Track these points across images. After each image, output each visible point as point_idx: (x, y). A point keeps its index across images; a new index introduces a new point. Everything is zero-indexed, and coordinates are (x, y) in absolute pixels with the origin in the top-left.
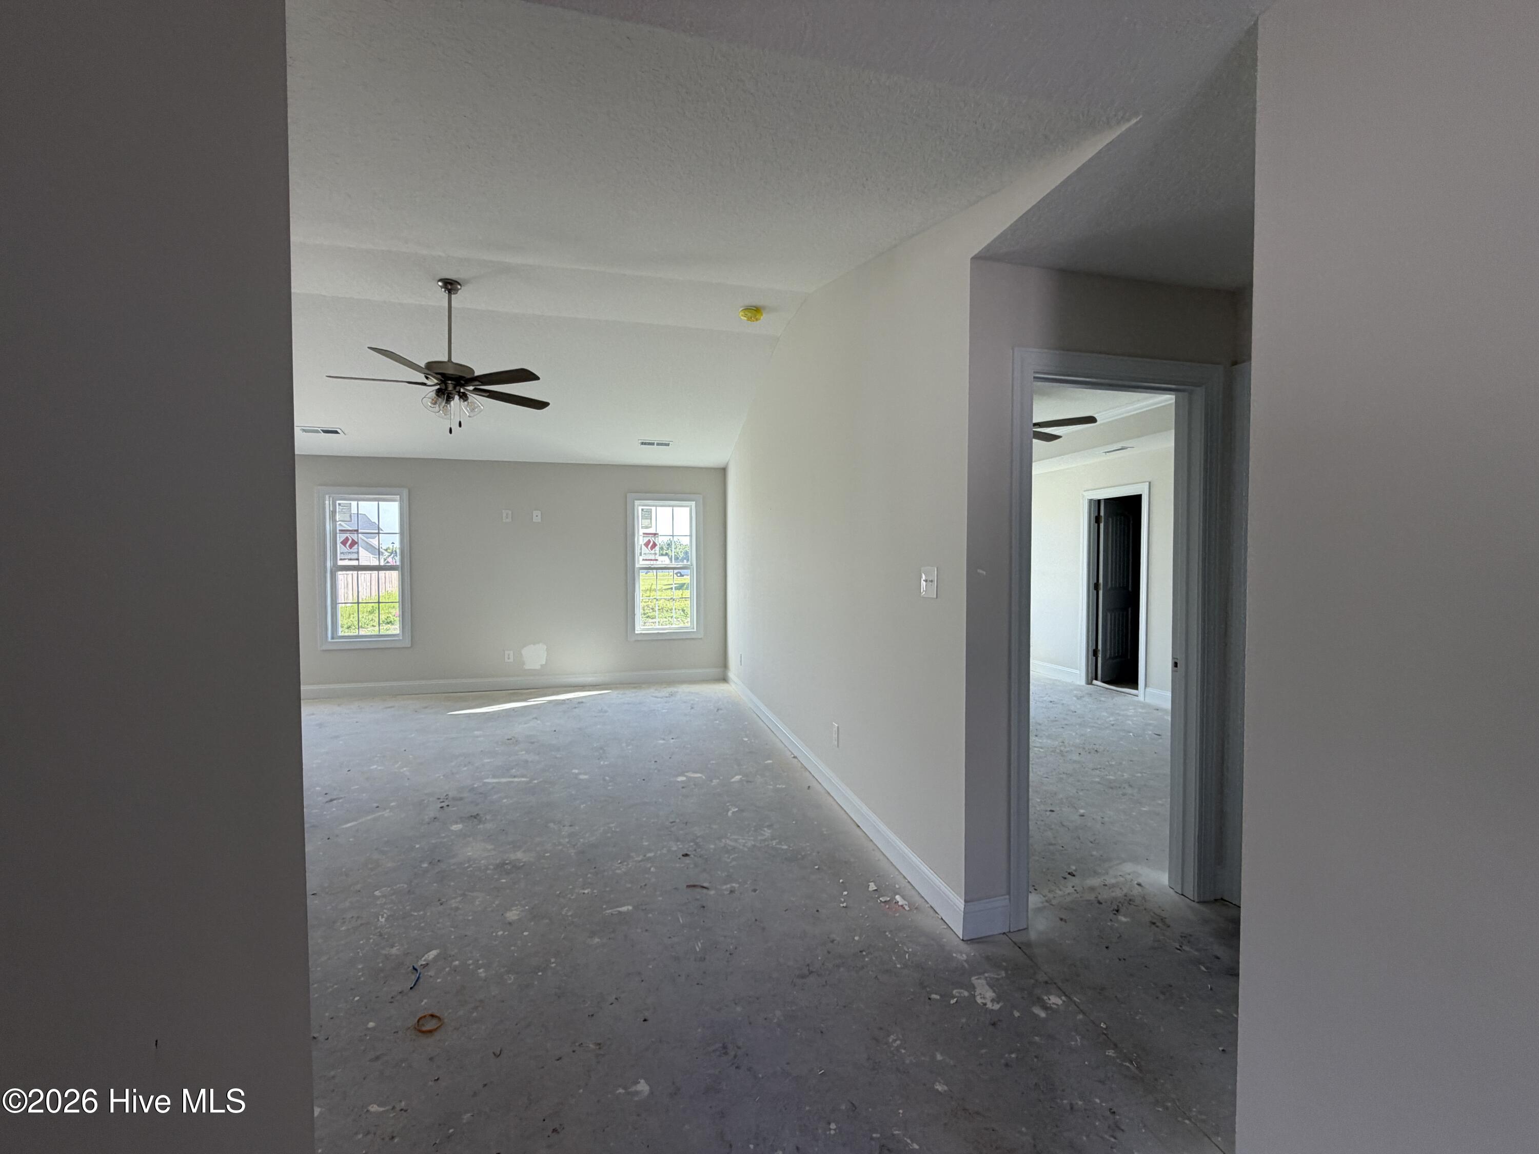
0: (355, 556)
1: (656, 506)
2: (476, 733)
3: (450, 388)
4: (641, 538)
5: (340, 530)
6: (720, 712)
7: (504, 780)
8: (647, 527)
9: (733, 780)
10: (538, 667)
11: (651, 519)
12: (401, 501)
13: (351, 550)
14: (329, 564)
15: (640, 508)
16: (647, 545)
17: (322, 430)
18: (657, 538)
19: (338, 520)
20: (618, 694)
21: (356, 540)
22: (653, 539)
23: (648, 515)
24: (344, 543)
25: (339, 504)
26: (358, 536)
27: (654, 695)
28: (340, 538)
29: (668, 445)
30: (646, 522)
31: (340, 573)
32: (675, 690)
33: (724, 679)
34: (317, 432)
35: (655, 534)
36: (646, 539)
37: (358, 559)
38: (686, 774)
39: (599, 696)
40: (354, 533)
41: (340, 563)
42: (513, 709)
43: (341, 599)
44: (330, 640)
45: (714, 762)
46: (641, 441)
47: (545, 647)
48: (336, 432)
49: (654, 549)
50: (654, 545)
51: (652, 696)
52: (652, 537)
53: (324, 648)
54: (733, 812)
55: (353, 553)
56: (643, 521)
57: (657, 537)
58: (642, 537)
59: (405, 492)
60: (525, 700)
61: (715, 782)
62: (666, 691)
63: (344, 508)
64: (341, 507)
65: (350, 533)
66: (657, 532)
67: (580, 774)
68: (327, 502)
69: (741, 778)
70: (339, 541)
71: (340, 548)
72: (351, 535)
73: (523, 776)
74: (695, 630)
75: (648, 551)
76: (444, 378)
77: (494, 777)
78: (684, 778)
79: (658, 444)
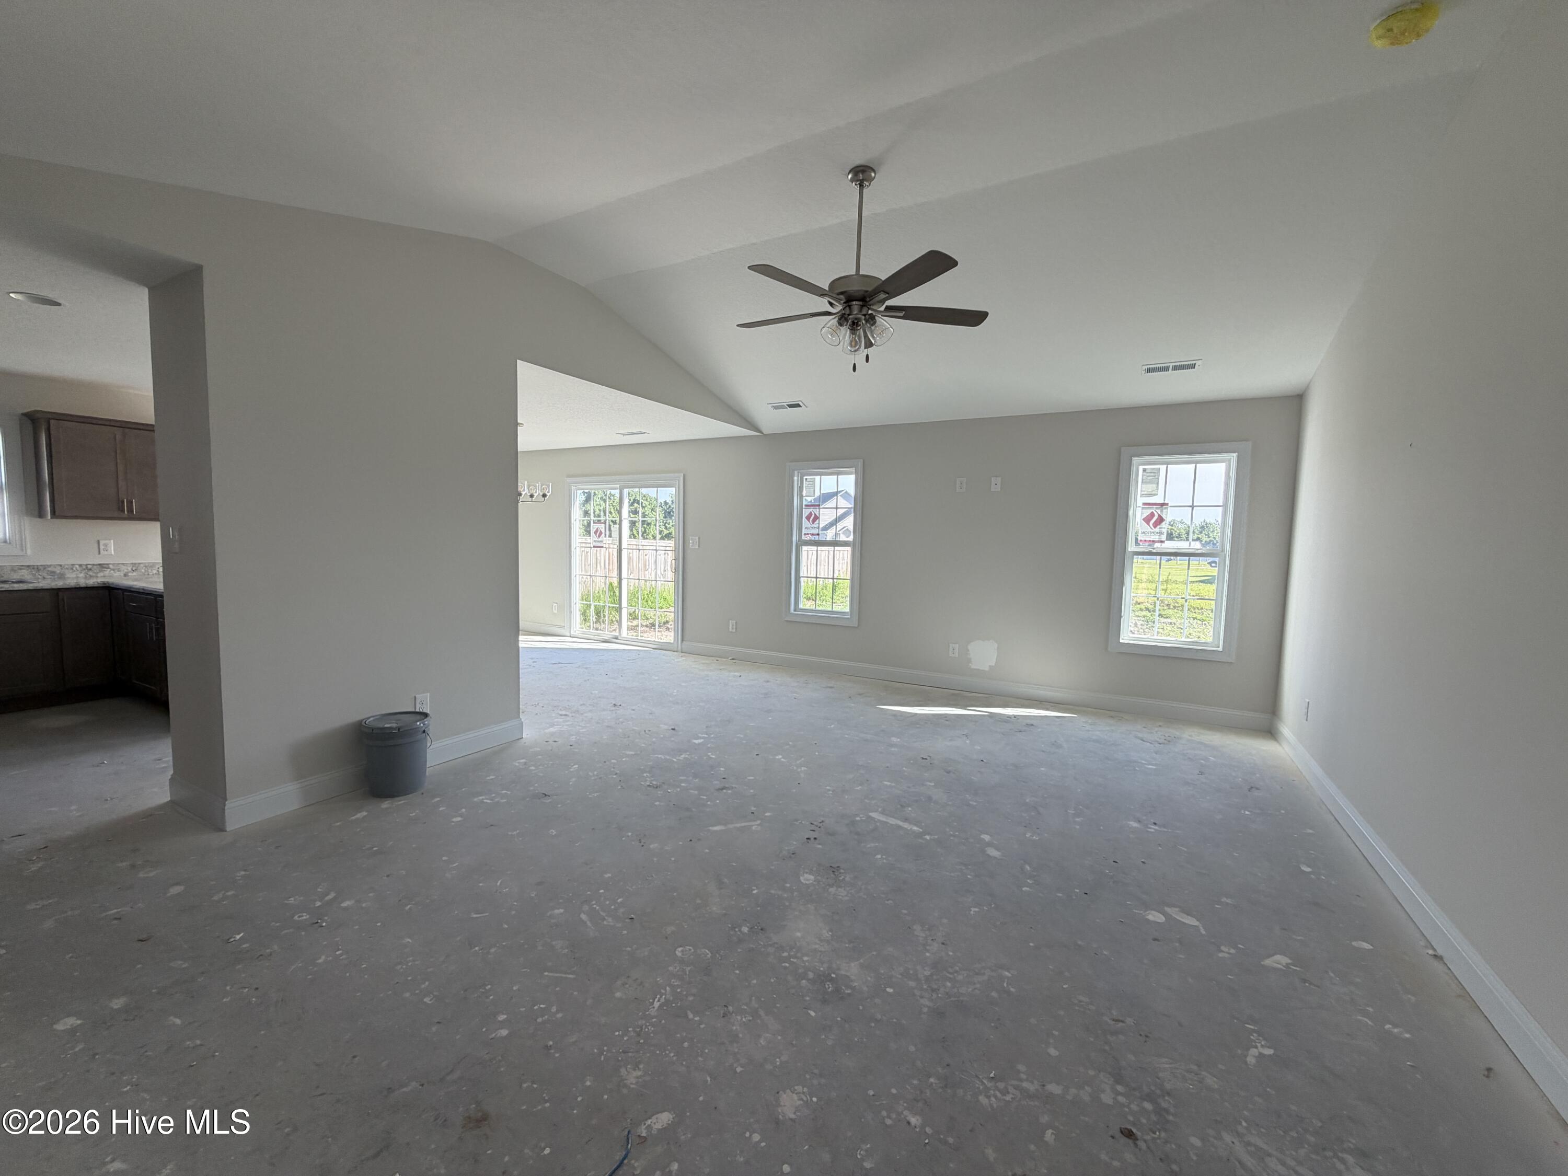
0: (816, 531)
1: (1167, 464)
2: (894, 739)
3: (855, 310)
4: (1139, 511)
5: (806, 505)
6: (1256, 793)
7: (892, 821)
8: (1150, 495)
9: (1268, 962)
10: (987, 669)
11: (1158, 483)
12: (856, 473)
13: (814, 525)
14: (794, 539)
15: (1141, 468)
16: (1147, 520)
17: (788, 405)
18: (1164, 511)
19: (804, 495)
20: (1086, 722)
21: (818, 515)
22: (1159, 511)
23: (1153, 478)
24: (808, 518)
25: (806, 479)
26: (819, 511)
27: (1140, 735)
28: (806, 512)
29: (1193, 366)
30: (1150, 488)
31: (803, 547)
32: (1177, 733)
33: (1270, 732)
34: (783, 407)
35: (1162, 505)
36: (1147, 512)
37: (818, 534)
38: (1168, 910)
39: (1057, 719)
40: (816, 508)
41: (804, 538)
42: (945, 716)
43: (803, 572)
44: (792, 611)
45: (1229, 901)
46: (1146, 367)
47: (996, 645)
48: (798, 406)
49: (1158, 527)
50: (1161, 520)
51: (1137, 737)
52: (1157, 508)
53: (787, 619)
54: (1261, 1055)
55: (815, 528)
56: (1144, 486)
57: (1166, 508)
58: (1141, 508)
59: (860, 463)
60: (964, 707)
61: (1226, 952)
62: (1158, 733)
63: (810, 483)
64: (808, 483)
65: (813, 508)
66: (1166, 502)
67: (989, 844)
68: (796, 478)
69: (1287, 965)
70: (805, 515)
71: (805, 523)
72: (814, 510)
73: (917, 823)
74: (1220, 649)
75: (1149, 530)
76: (849, 299)
77: (883, 813)
78: (1161, 918)
79: (1175, 368)
